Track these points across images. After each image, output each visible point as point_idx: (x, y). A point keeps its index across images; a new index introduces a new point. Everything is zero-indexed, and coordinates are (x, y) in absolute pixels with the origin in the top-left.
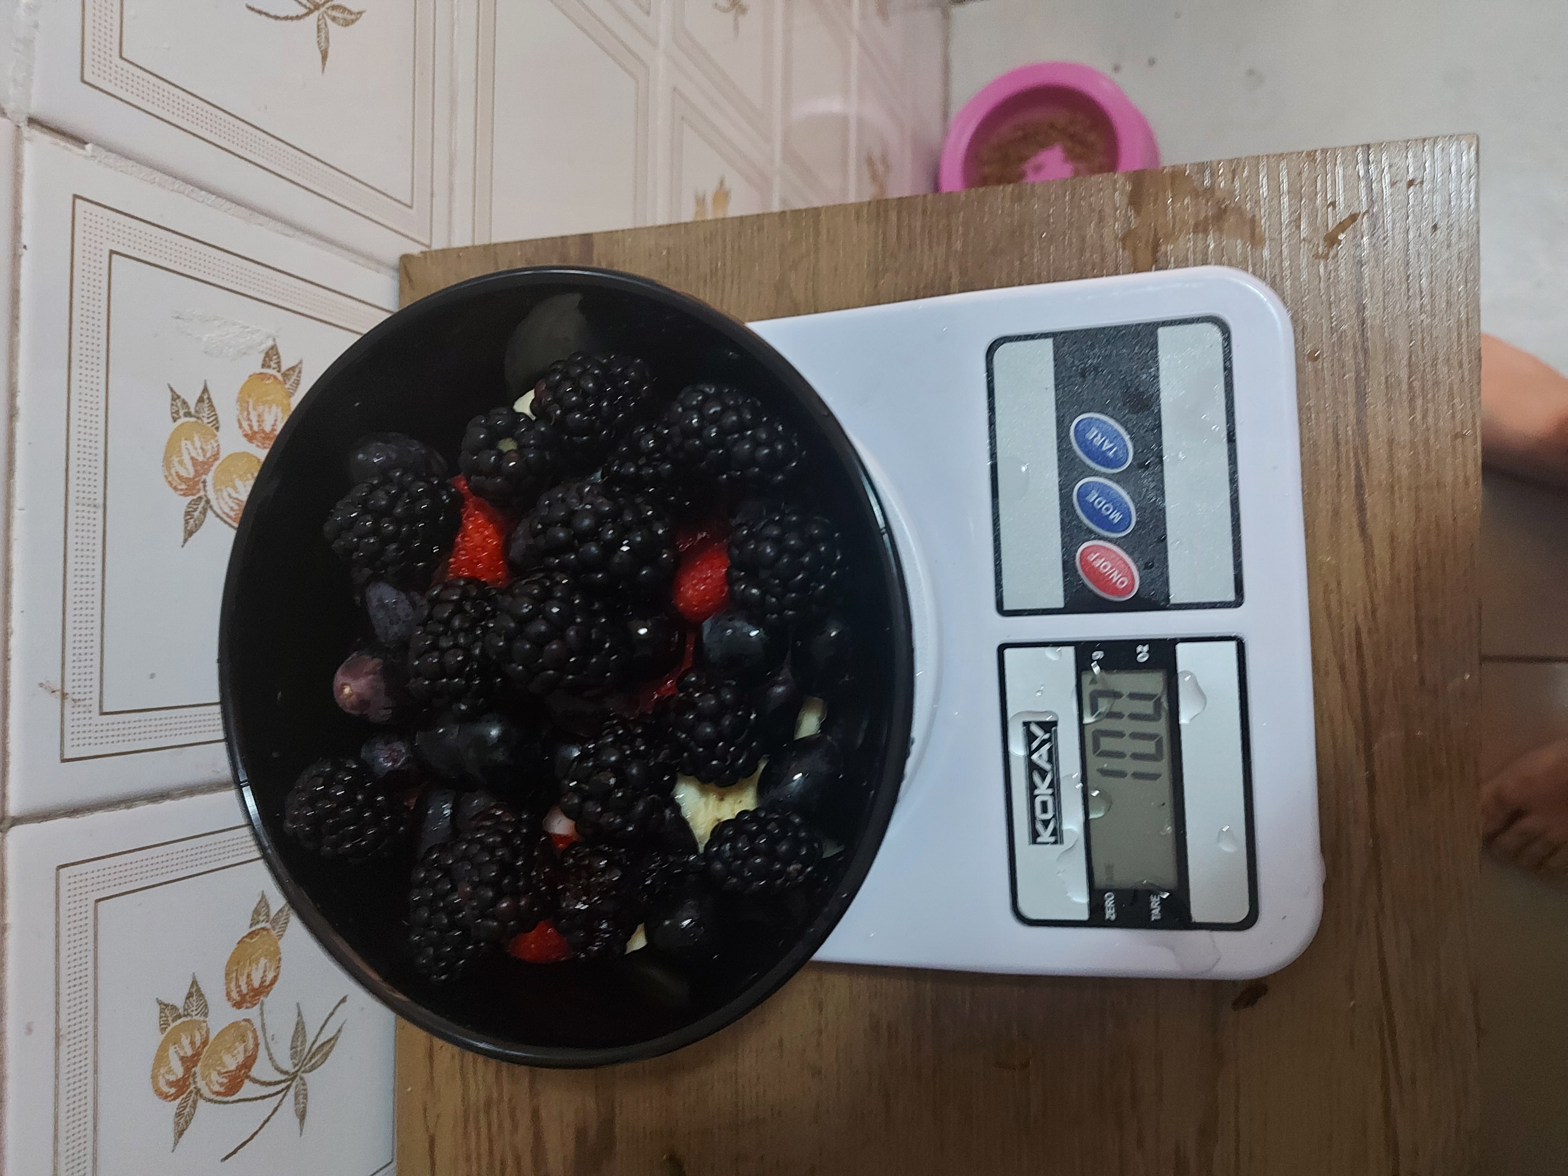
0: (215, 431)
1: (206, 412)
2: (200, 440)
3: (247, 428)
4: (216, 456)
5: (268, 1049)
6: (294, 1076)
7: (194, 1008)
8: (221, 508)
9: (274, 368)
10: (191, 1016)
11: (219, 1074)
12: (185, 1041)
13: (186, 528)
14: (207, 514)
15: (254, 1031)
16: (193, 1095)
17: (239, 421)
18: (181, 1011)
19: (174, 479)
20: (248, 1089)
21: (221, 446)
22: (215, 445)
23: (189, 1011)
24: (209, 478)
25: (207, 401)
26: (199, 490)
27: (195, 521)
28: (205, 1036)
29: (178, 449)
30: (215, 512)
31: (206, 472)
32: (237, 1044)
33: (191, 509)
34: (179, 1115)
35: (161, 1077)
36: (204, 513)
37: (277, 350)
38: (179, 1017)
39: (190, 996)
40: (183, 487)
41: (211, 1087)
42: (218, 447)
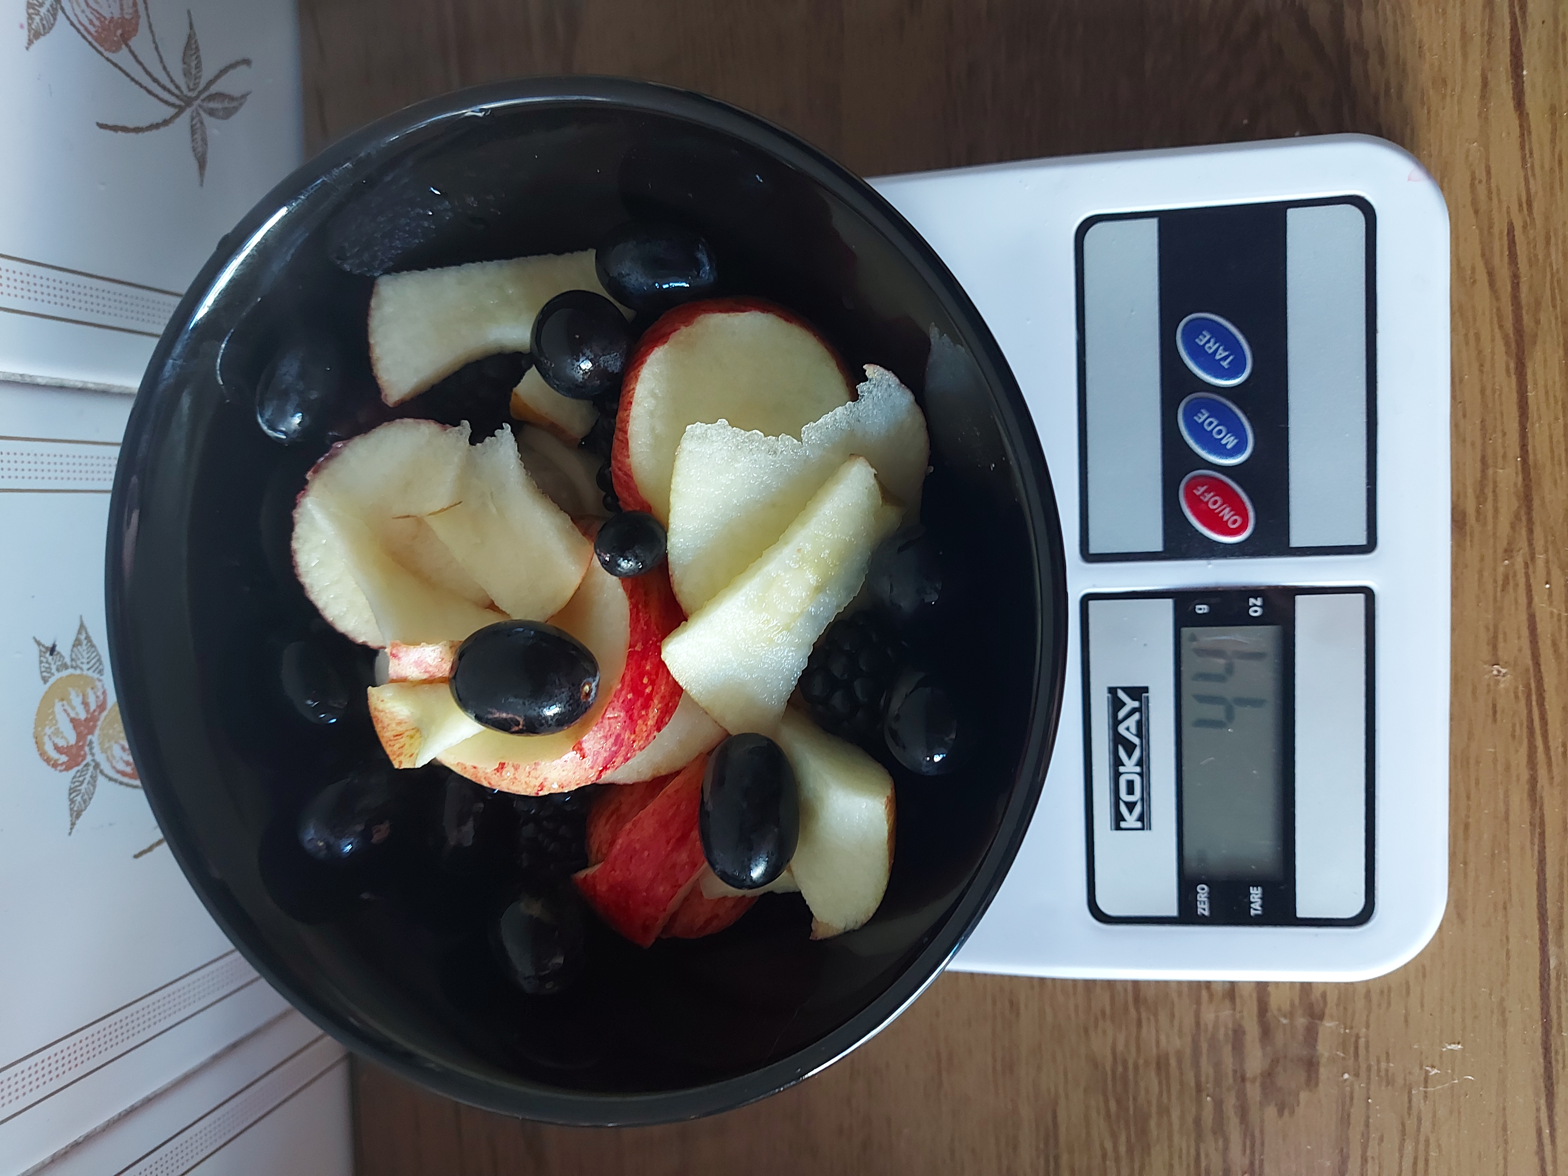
7: (85, 661)
10: (81, 669)
12: (77, 701)
16: (91, 768)
18: (68, 660)
23: (78, 662)
28: (101, 698)
34: (72, 791)
35: (46, 739)
38: (65, 665)
39: (77, 643)
41: (114, 763)
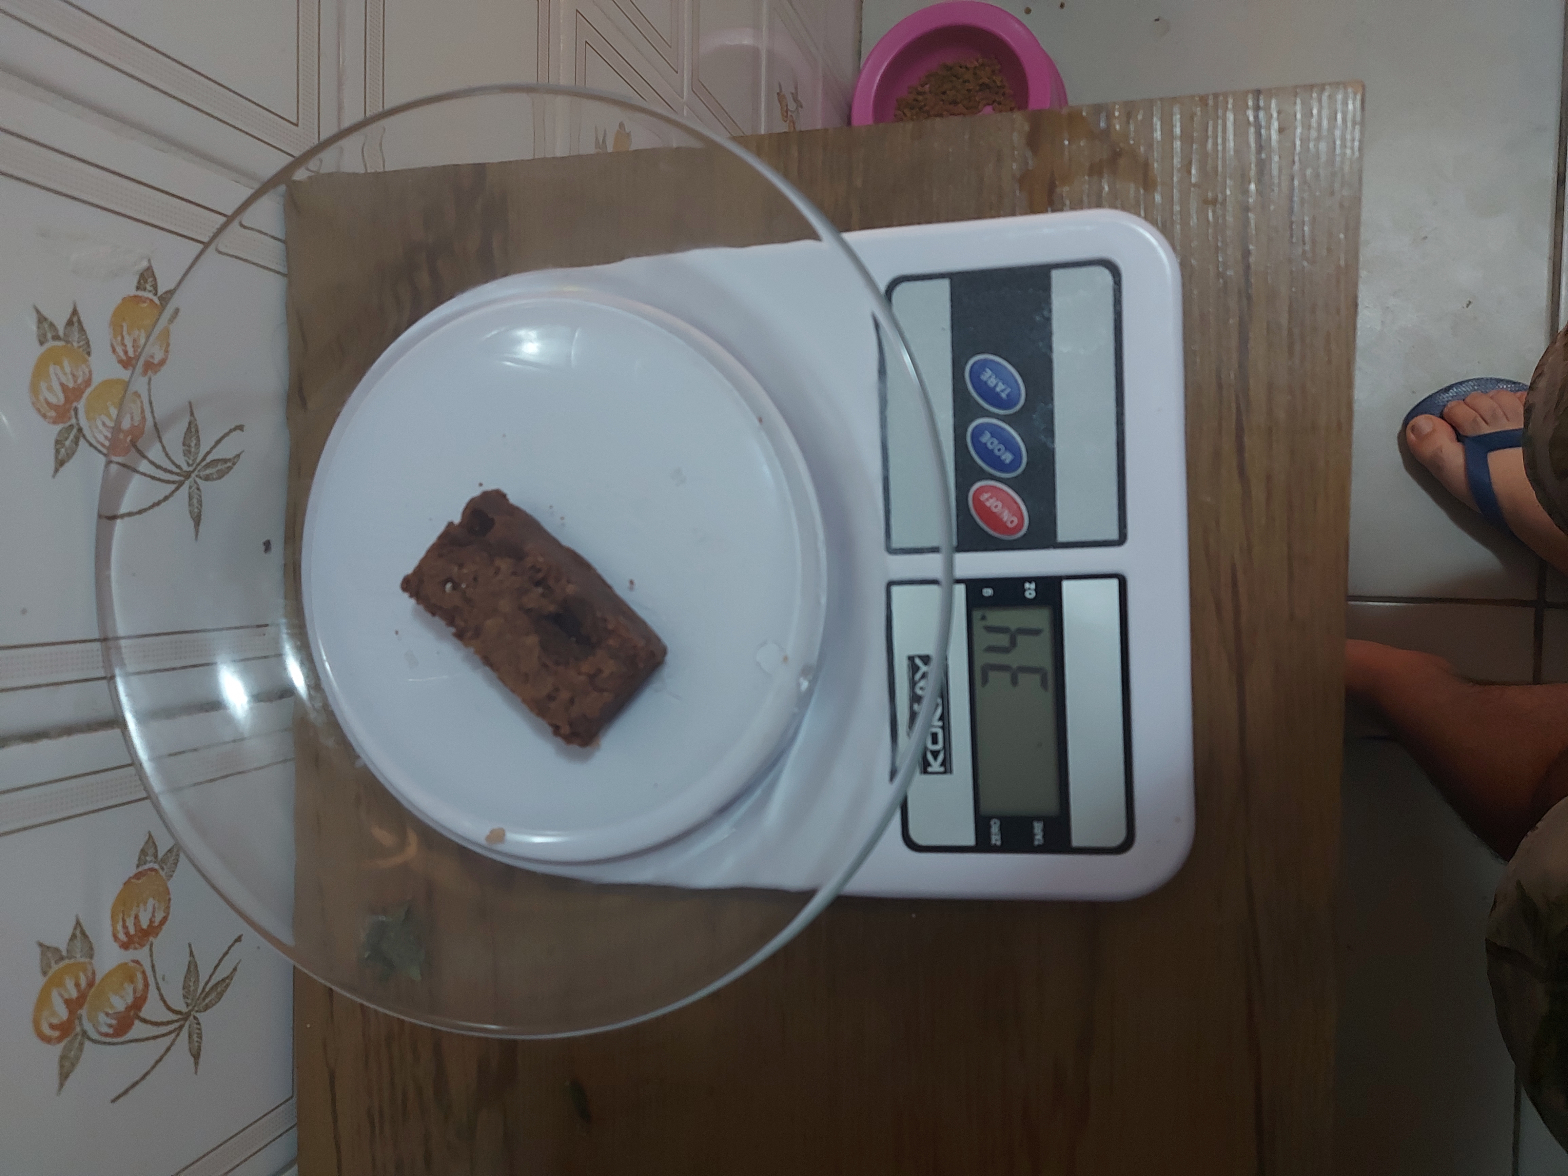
0: (86, 356)
1: (75, 336)
2: (70, 365)
3: (121, 354)
4: (88, 382)
5: (158, 988)
6: (186, 1017)
7: (79, 950)
8: (95, 438)
9: (150, 291)
10: (75, 957)
11: (107, 1014)
12: (70, 984)
13: (56, 458)
14: (80, 444)
15: (144, 973)
16: (79, 1037)
17: (113, 346)
18: (64, 953)
19: (42, 406)
20: (138, 1030)
21: (93, 372)
22: (87, 371)
23: (73, 953)
24: (81, 405)
25: (76, 324)
26: (70, 418)
27: (66, 450)
28: (91, 978)
29: (46, 375)
30: (88, 441)
31: (78, 398)
32: (126, 985)
33: (62, 438)
34: (64, 1058)
35: (43, 1021)
36: (76, 442)
37: (153, 272)
38: (62, 958)
39: (73, 937)
40: (52, 413)
41: (99, 1029)
42: (90, 372)
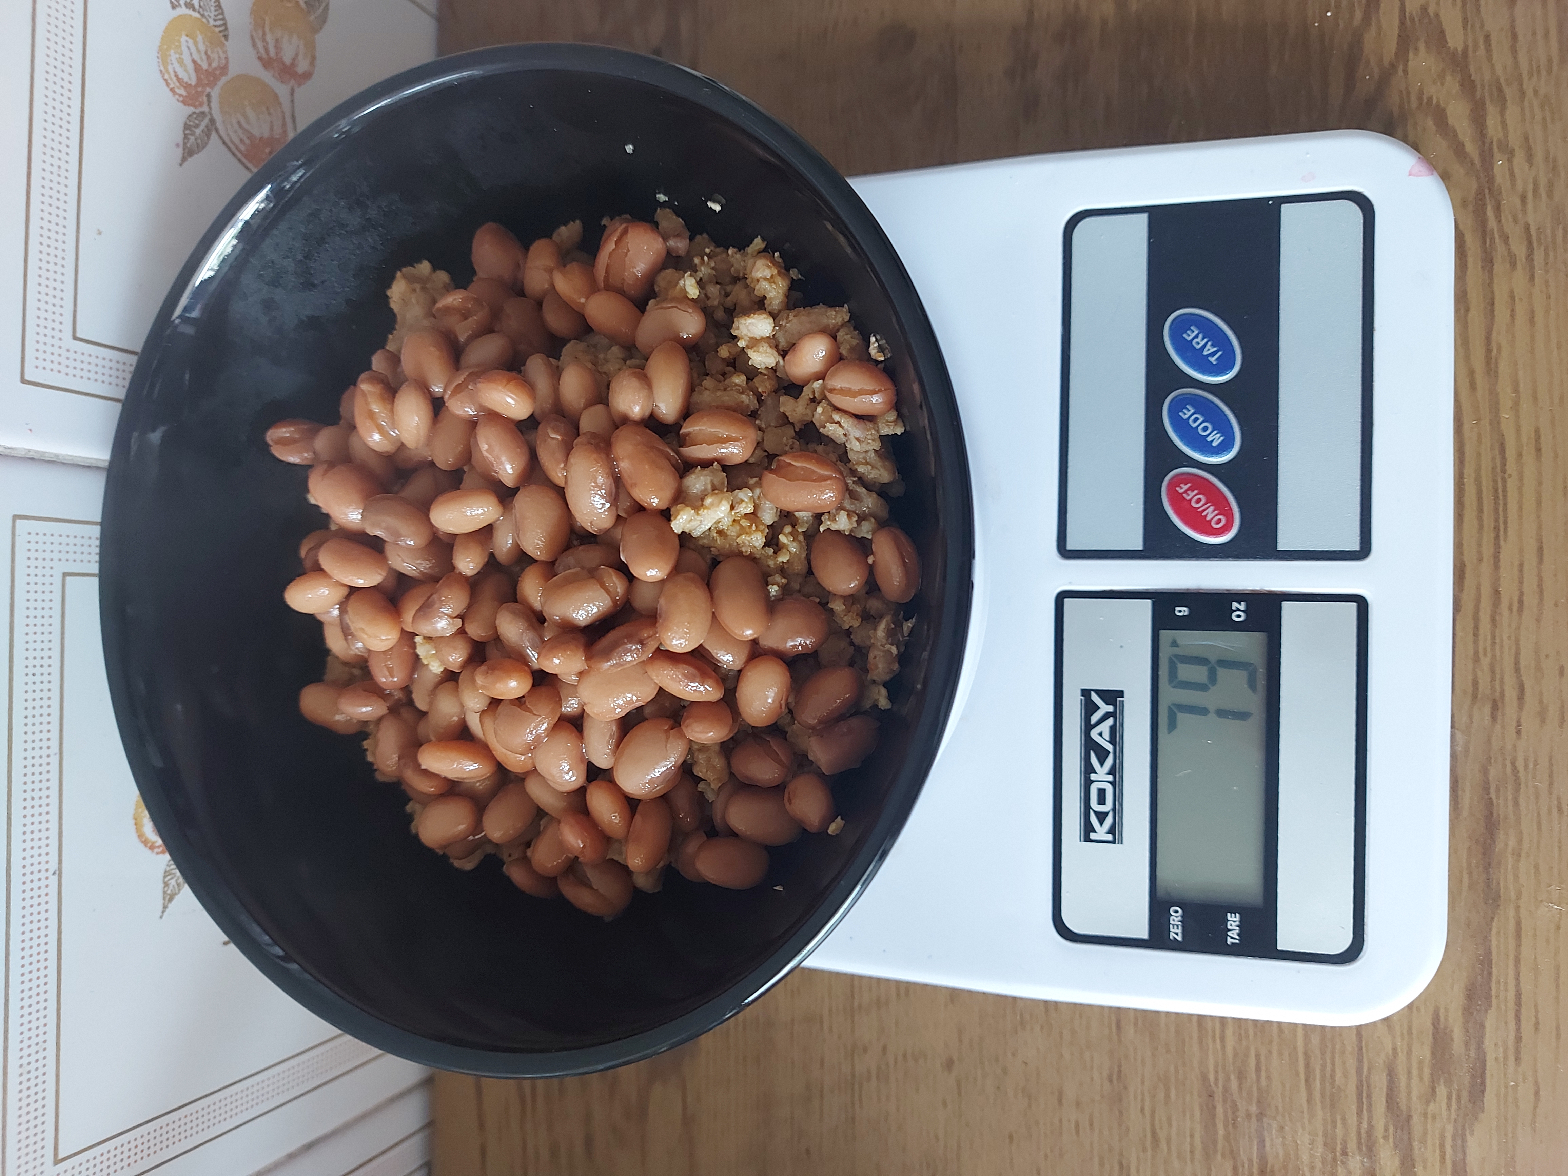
0: (223, 39)
2: (204, 43)
3: (262, 50)
4: (224, 69)
8: (228, 135)
13: (185, 144)
14: (212, 137)
17: (252, 37)
19: (171, 79)
21: (230, 60)
22: (223, 56)
24: (215, 93)
26: (201, 104)
27: (196, 139)
29: (177, 44)
30: (221, 137)
31: (213, 84)
33: (191, 123)
36: (208, 136)
40: (182, 91)
42: (226, 58)
